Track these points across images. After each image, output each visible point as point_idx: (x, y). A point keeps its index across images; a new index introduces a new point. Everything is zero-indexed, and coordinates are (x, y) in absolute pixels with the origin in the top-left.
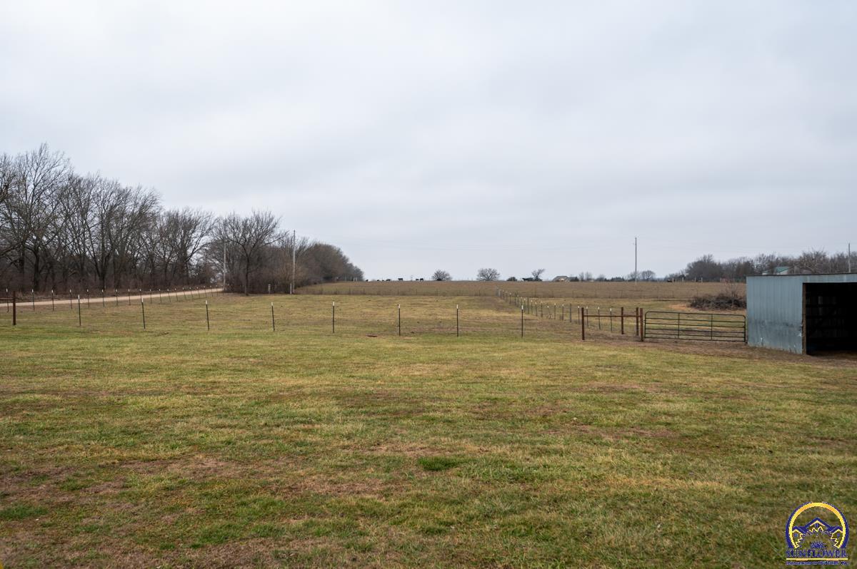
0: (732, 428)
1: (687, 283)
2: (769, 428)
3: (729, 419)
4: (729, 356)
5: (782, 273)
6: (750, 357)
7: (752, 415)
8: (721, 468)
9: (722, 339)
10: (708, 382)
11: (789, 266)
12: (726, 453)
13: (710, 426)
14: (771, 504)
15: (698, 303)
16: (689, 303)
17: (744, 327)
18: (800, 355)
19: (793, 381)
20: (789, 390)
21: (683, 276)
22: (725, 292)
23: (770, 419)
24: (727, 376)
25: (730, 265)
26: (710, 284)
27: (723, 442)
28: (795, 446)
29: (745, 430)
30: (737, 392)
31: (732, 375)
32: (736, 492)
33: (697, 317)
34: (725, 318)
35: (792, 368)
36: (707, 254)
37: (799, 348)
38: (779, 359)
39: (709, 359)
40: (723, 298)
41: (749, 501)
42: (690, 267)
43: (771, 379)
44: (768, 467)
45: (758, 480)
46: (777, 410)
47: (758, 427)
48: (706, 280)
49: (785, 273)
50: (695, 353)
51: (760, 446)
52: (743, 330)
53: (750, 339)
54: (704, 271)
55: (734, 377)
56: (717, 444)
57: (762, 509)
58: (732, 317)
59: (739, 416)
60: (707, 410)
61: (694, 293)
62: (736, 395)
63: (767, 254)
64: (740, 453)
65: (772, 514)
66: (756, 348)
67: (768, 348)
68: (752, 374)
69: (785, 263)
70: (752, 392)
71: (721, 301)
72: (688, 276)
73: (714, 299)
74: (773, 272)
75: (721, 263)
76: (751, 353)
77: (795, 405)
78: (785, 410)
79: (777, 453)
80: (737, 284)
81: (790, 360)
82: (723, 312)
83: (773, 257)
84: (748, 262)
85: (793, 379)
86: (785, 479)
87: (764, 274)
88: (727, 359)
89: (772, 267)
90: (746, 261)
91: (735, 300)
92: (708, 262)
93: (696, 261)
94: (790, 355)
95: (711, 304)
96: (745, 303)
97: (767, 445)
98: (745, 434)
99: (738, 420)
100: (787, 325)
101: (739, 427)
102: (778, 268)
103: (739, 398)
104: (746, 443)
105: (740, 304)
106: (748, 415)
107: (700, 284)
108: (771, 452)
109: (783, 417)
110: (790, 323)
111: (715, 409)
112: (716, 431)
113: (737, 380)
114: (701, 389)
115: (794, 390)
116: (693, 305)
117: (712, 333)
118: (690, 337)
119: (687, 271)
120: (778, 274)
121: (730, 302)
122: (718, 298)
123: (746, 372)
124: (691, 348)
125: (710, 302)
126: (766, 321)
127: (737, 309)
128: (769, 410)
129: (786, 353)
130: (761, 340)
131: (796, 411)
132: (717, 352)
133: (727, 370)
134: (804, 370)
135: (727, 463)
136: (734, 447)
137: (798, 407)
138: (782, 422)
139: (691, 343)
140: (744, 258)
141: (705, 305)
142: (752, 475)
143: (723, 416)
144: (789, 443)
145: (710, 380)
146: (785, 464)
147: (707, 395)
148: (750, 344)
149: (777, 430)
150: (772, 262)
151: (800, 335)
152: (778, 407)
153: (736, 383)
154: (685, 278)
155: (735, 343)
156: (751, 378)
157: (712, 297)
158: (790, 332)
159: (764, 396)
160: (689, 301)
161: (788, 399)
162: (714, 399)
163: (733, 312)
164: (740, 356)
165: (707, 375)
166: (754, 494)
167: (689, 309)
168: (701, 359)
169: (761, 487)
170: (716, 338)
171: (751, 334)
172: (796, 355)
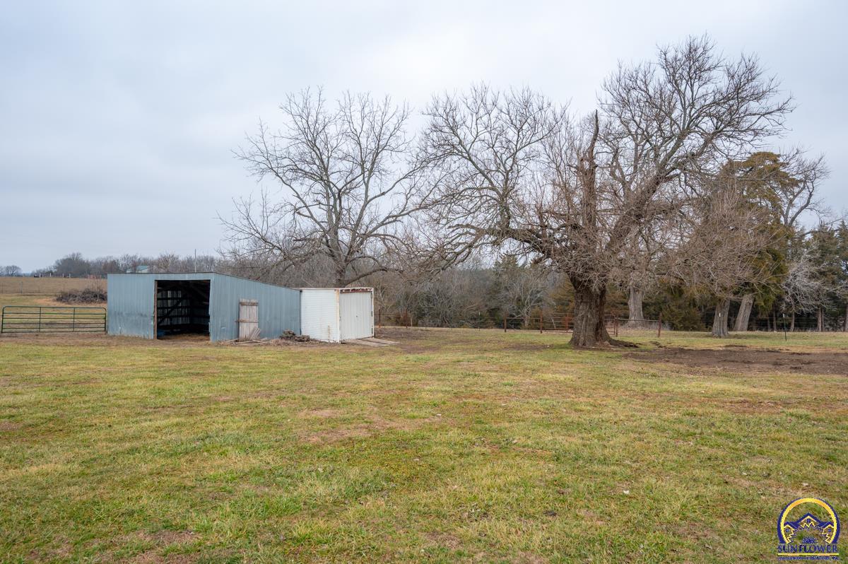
0: (78, 411)
1: (54, 279)
2: (113, 405)
3: (76, 403)
4: (88, 345)
5: (143, 271)
6: (109, 344)
7: (99, 396)
8: (59, 449)
9: (85, 330)
10: (62, 370)
11: (149, 265)
12: (68, 434)
13: (57, 412)
14: (101, 473)
15: (64, 297)
16: (55, 298)
17: (105, 318)
18: (152, 340)
19: (140, 363)
20: (135, 370)
21: (51, 272)
22: (91, 288)
23: (115, 397)
24: (82, 364)
25: (98, 263)
26: (77, 280)
27: (67, 424)
28: (132, 417)
29: (90, 410)
30: (89, 377)
31: (87, 362)
32: (70, 469)
33: (63, 311)
34: (90, 311)
35: (143, 351)
36: (76, 252)
37: (151, 334)
38: (133, 345)
39: (68, 349)
40: (89, 292)
41: (82, 474)
42: (59, 264)
43: (121, 362)
44: (106, 440)
45: (94, 454)
46: (122, 389)
47: (102, 406)
48: (74, 276)
49: (146, 271)
50: (56, 344)
51: (100, 423)
52: (103, 321)
53: (110, 328)
54: (72, 268)
55: (88, 364)
56: (61, 428)
57: (92, 478)
58: (96, 308)
59: (87, 399)
60: (56, 397)
61: (62, 288)
62: (88, 380)
63: (131, 254)
64: (81, 432)
65: (99, 482)
66: (114, 336)
67: (126, 335)
68: (106, 360)
69: (146, 263)
70: (103, 375)
71: (87, 295)
72: (55, 272)
73: (81, 294)
74: (135, 270)
75: (90, 261)
76: (110, 341)
77: (139, 383)
78: (129, 388)
79: (115, 426)
80: (102, 280)
81: (142, 345)
82: (89, 306)
83: (135, 257)
84: (114, 261)
85: (141, 361)
86: (116, 447)
87: (128, 272)
88: (86, 348)
89: (134, 266)
90: (112, 260)
91: (101, 295)
92: (77, 260)
93: (65, 258)
94: (144, 341)
95: (77, 299)
96: (106, 297)
97: (108, 420)
98: (89, 414)
99: (85, 402)
100: (142, 315)
101: (85, 408)
102: (140, 267)
103: (89, 382)
104: (89, 422)
105: (103, 298)
106: (95, 397)
107: (67, 279)
108: (110, 426)
109: (127, 394)
110: (144, 314)
111: (64, 396)
112: (62, 416)
113: (92, 366)
114: (53, 378)
115: (140, 369)
116: (60, 299)
117: (73, 325)
118: (52, 330)
119: (56, 268)
120: (140, 272)
121: (96, 296)
122: (84, 293)
123: (101, 358)
124: (52, 340)
125: (76, 297)
126: (124, 313)
127: (101, 302)
128: (116, 389)
129: (141, 339)
130: (118, 329)
131: (139, 388)
132: (77, 342)
133: (84, 358)
134: (152, 352)
135: (67, 443)
136: (76, 428)
137: (140, 384)
138: (125, 399)
139: (54, 336)
140: (110, 257)
141: (71, 299)
142: (88, 450)
143: (71, 401)
144: (127, 416)
145: (65, 368)
146: (120, 435)
147: (59, 383)
148: (110, 333)
149: (119, 406)
150: (134, 262)
151: (152, 323)
152: (124, 386)
153: (90, 369)
154: (52, 274)
155: (96, 333)
156: (105, 363)
157: (78, 292)
158: (144, 321)
159: (113, 378)
160: (55, 296)
161: (134, 378)
162: (66, 386)
163: (98, 305)
164: (100, 344)
165: (62, 364)
166: (88, 467)
167: (55, 303)
168: (59, 350)
169: (95, 460)
170: (78, 329)
171: (110, 324)
172: (148, 340)
